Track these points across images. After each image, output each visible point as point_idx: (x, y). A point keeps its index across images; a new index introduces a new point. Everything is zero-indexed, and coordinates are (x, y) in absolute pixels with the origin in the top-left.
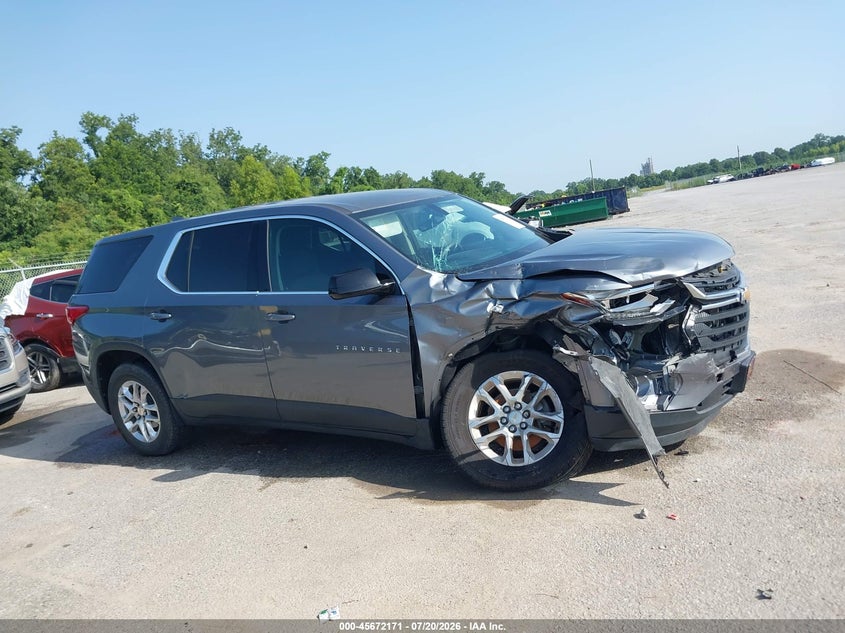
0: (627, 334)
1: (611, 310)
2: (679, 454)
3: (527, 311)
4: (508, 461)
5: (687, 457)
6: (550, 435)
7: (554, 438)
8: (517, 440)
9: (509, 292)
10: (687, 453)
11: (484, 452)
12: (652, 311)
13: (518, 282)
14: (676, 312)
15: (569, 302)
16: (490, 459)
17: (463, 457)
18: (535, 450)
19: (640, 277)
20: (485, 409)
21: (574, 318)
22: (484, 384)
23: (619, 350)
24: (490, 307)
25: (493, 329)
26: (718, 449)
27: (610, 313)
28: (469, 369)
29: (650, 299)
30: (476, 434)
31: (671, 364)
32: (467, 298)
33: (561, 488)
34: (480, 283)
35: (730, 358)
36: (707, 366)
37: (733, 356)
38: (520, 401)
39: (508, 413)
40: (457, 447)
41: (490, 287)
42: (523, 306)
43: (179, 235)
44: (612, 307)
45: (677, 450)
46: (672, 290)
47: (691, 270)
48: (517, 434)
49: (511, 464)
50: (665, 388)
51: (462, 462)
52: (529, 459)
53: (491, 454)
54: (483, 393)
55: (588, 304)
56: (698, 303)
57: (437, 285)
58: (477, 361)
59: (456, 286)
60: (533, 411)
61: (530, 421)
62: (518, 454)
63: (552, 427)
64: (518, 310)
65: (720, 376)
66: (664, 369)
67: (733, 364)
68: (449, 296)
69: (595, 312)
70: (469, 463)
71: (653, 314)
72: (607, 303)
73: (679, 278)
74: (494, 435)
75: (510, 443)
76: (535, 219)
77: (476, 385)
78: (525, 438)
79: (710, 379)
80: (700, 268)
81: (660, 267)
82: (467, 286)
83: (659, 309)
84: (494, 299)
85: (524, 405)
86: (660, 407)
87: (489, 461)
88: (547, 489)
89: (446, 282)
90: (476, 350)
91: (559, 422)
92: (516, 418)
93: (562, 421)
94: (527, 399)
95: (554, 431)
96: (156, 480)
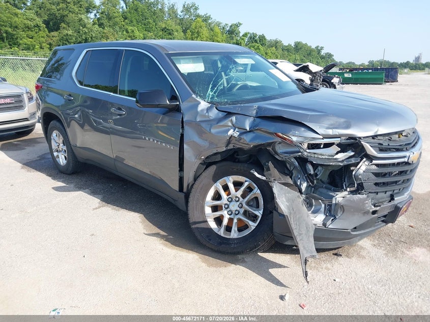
0: (320, 168)
1: (308, 151)
2: (336, 254)
3: (253, 139)
4: (222, 232)
5: (340, 258)
6: (251, 223)
7: (253, 225)
8: (231, 220)
9: (244, 124)
10: (341, 255)
11: (209, 222)
12: (335, 157)
13: (252, 119)
14: (353, 161)
15: (280, 140)
16: (211, 229)
17: (195, 223)
18: (240, 230)
19: (330, 132)
20: (217, 197)
21: (281, 151)
22: (221, 180)
23: (309, 178)
24: (231, 132)
25: (231, 147)
26: (364, 257)
27: (307, 153)
28: (213, 168)
29: (335, 149)
30: (208, 210)
31: (340, 197)
32: (218, 123)
33: (248, 258)
34: (229, 114)
35: (389, 199)
36: (364, 204)
37: (392, 198)
38: (239, 196)
39: (230, 202)
40: (193, 216)
41: (234, 118)
42: (251, 135)
43: (85, 52)
44: (309, 149)
45: (335, 252)
46: (353, 145)
47: (371, 133)
48: (232, 216)
49: (222, 235)
50: (331, 211)
51: (193, 226)
52: (234, 234)
53: (213, 225)
54: (219, 186)
55: (291, 143)
56: (370, 158)
57: (202, 110)
58: (218, 165)
59: (214, 113)
60: (244, 205)
61: (242, 211)
62: (228, 229)
63: (254, 218)
64: (247, 138)
65: (374, 212)
66: (334, 199)
67: (390, 204)
68: (207, 119)
69: (297, 149)
70: (197, 228)
71: (335, 159)
72: (305, 146)
73: (360, 138)
74: (218, 214)
75: (225, 222)
76: (337, 77)
77: (215, 180)
78: (235, 221)
79: (366, 213)
80: (379, 133)
81: (347, 127)
82: (221, 115)
83: (341, 156)
84: (234, 127)
85: (241, 199)
86: (324, 224)
87: (210, 230)
88: (240, 257)
89: (208, 109)
90: (219, 158)
91: (258, 216)
92: (234, 207)
93: (260, 216)
94: (244, 196)
95: (254, 221)
96: (53, 188)
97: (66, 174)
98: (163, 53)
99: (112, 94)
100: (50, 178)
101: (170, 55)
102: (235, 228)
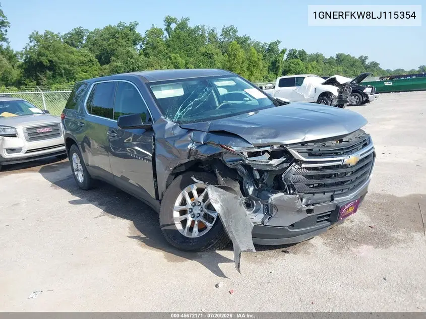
0: (266, 174)
1: (248, 159)
2: (283, 251)
3: (207, 151)
4: (185, 233)
5: (286, 255)
6: (208, 224)
7: (210, 226)
8: (193, 222)
9: (199, 138)
10: (288, 252)
11: (176, 225)
12: (269, 163)
13: (205, 134)
14: (285, 165)
15: (225, 150)
16: (177, 231)
17: (164, 226)
18: (200, 230)
19: (260, 141)
20: (184, 203)
21: (228, 160)
22: (187, 188)
24: (189, 147)
25: (191, 159)
26: (309, 253)
27: (249, 161)
28: (180, 177)
29: (267, 156)
30: (176, 214)
31: (275, 197)
32: (180, 139)
33: (205, 255)
34: (190, 130)
35: (330, 199)
37: (332, 198)
38: (201, 201)
39: (193, 206)
40: (163, 220)
41: (192, 134)
42: (205, 147)
43: (93, 85)
44: (249, 157)
45: (284, 249)
46: (282, 152)
48: (194, 219)
49: (186, 235)
50: (269, 211)
51: (163, 229)
52: (196, 233)
53: (179, 227)
54: (185, 192)
55: (234, 153)
56: (298, 162)
57: (169, 129)
58: (184, 174)
59: (178, 131)
60: (204, 208)
61: (202, 214)
62: (191, 229)
63: (211, 219)
64: (201, 151)
65: (309, 211)
66: (270, 199)
67: (332, 203)
68: (173, 136)
69: (239, 158)
70: (165, 230)
71: (271, 165)
72: (246, 154)
73: (286, 145)
74: (184, 217)
75: (189, 224)
77: (183, 186)
78: (196, 223)
79: (299, 211)
81: (275, 137)
82: (184, 131)
83: (275, 162)
84: (193, 141)
85: (202, 203)
86: (263, 222)
88: (199, 254)
89: (174, 128)
90: (183, 169)
91: (214, 218)
92: (197, 210)
93: (216, 217)
94: (204, 201)
95: (211, 222)
96: (69, 202)
97: (83, 190)
98: (144, 83)
99: (109, 119)
100: (70, 194)
101: (148, 85)
102: (196, 229)
